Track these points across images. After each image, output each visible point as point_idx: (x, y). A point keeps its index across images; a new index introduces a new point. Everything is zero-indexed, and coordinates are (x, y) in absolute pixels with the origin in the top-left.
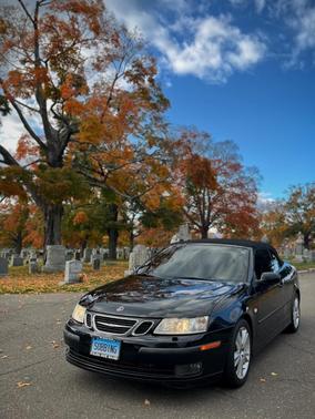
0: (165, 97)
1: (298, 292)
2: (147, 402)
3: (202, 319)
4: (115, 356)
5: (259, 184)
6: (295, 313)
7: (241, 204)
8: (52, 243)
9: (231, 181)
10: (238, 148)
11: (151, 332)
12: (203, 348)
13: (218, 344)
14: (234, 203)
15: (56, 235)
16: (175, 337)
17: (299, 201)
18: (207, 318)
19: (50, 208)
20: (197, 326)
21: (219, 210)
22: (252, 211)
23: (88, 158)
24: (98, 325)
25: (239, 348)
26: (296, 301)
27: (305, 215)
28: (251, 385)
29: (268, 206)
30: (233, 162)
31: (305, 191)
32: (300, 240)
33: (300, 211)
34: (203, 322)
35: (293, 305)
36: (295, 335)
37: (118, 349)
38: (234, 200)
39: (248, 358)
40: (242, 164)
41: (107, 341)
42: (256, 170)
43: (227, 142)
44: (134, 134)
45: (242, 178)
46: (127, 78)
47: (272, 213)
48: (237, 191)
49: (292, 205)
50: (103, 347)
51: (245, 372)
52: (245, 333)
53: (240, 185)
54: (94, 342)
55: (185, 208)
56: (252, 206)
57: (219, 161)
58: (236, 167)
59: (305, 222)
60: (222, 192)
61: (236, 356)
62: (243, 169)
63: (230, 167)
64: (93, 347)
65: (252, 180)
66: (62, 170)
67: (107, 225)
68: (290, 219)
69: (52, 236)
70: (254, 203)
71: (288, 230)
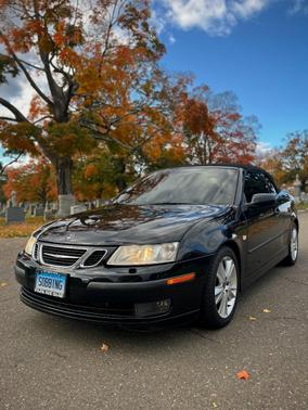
0: (161, 41)
1: (296, 221)
2: (104, 347)
3: (170, 246)
4: (60, 293)
5: (258, 133)
6: (293, 245)
7: (241, 153)
8: (64, 193)
9: (230, 131)
10: (237, 99)
11: (104, 263)
12: (171, 281)
13: (190, 276)
14: (234, 152)
15: (68, 185)
16: (132, 269)
17: (297, 148)
18: (176, 244)
19: (60, 162)
20: (164, 255)
21: (220, 160)
22: (251, 159)
23: (94, 114)
24: (45, 257)
25: (221, 281)
26: (295, 231)
27: (302, 161)
28: (237, 325)
29: (267, 155)
30: (232, 112)
31: (303, 138)
32: (297, 183)
33: (298, 158)
34: (173, 249)
35: (290, 236)
36: (292, 268)
37: (63, 284)
38: (234, 149)
39: (235, 293)
40: (240, 113)
41: (53, 275)
42: (254, 119)
43: (227, 93)
44: (138, 91)
45: (240, 127)
46: (121, 24)
47: (270, 161)
48: (236, 140)
49: (290, 152)
50: (47, 283)
51: (230, 310)
52: (229, 263)
53: (239, 134)
54: (39, 276)
55: (188, 159)
56: (250, 154)
57: (219, 112)
58: (235, 117)
59: (302, 168)
60: (222, 141)
61: (217, 290)
62: (242, 119)
63: (230, 118)
64: (38, 283)
65: (250, 129)
66: (67, 125)
67: (116, 177)
68: (287, 165)
69: (64, 186)
70: (253, 151)
71: (285, 176)
